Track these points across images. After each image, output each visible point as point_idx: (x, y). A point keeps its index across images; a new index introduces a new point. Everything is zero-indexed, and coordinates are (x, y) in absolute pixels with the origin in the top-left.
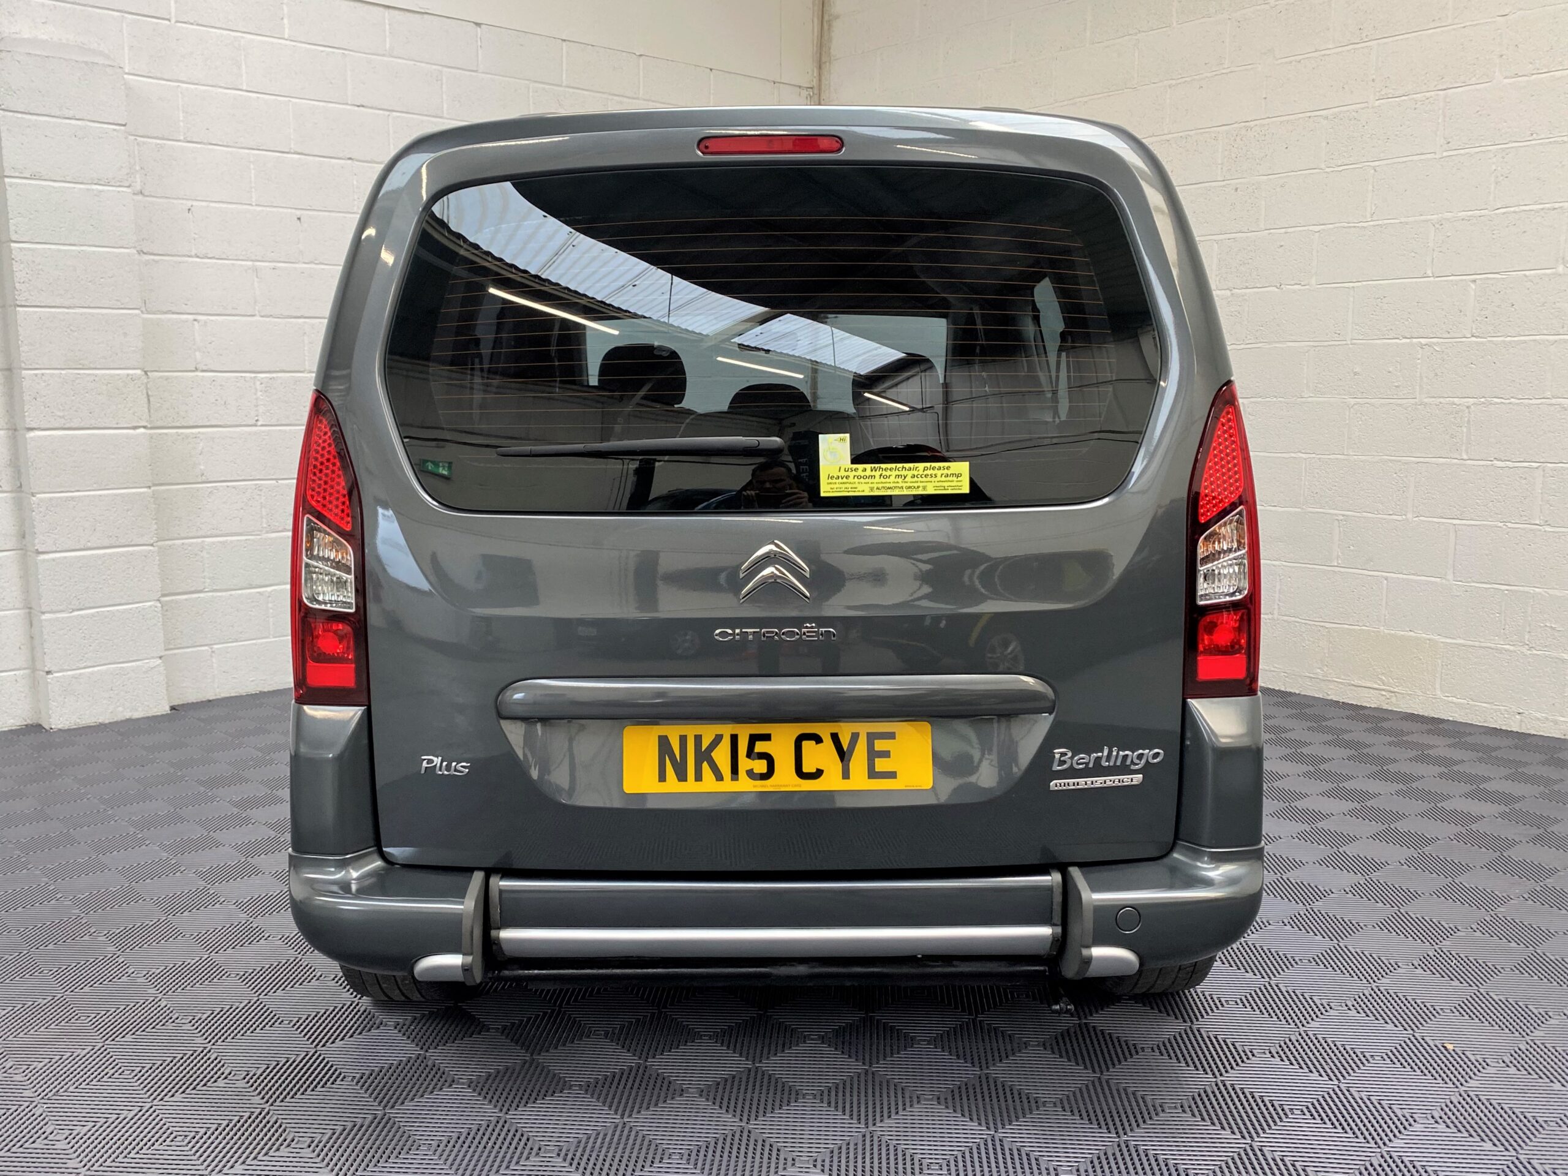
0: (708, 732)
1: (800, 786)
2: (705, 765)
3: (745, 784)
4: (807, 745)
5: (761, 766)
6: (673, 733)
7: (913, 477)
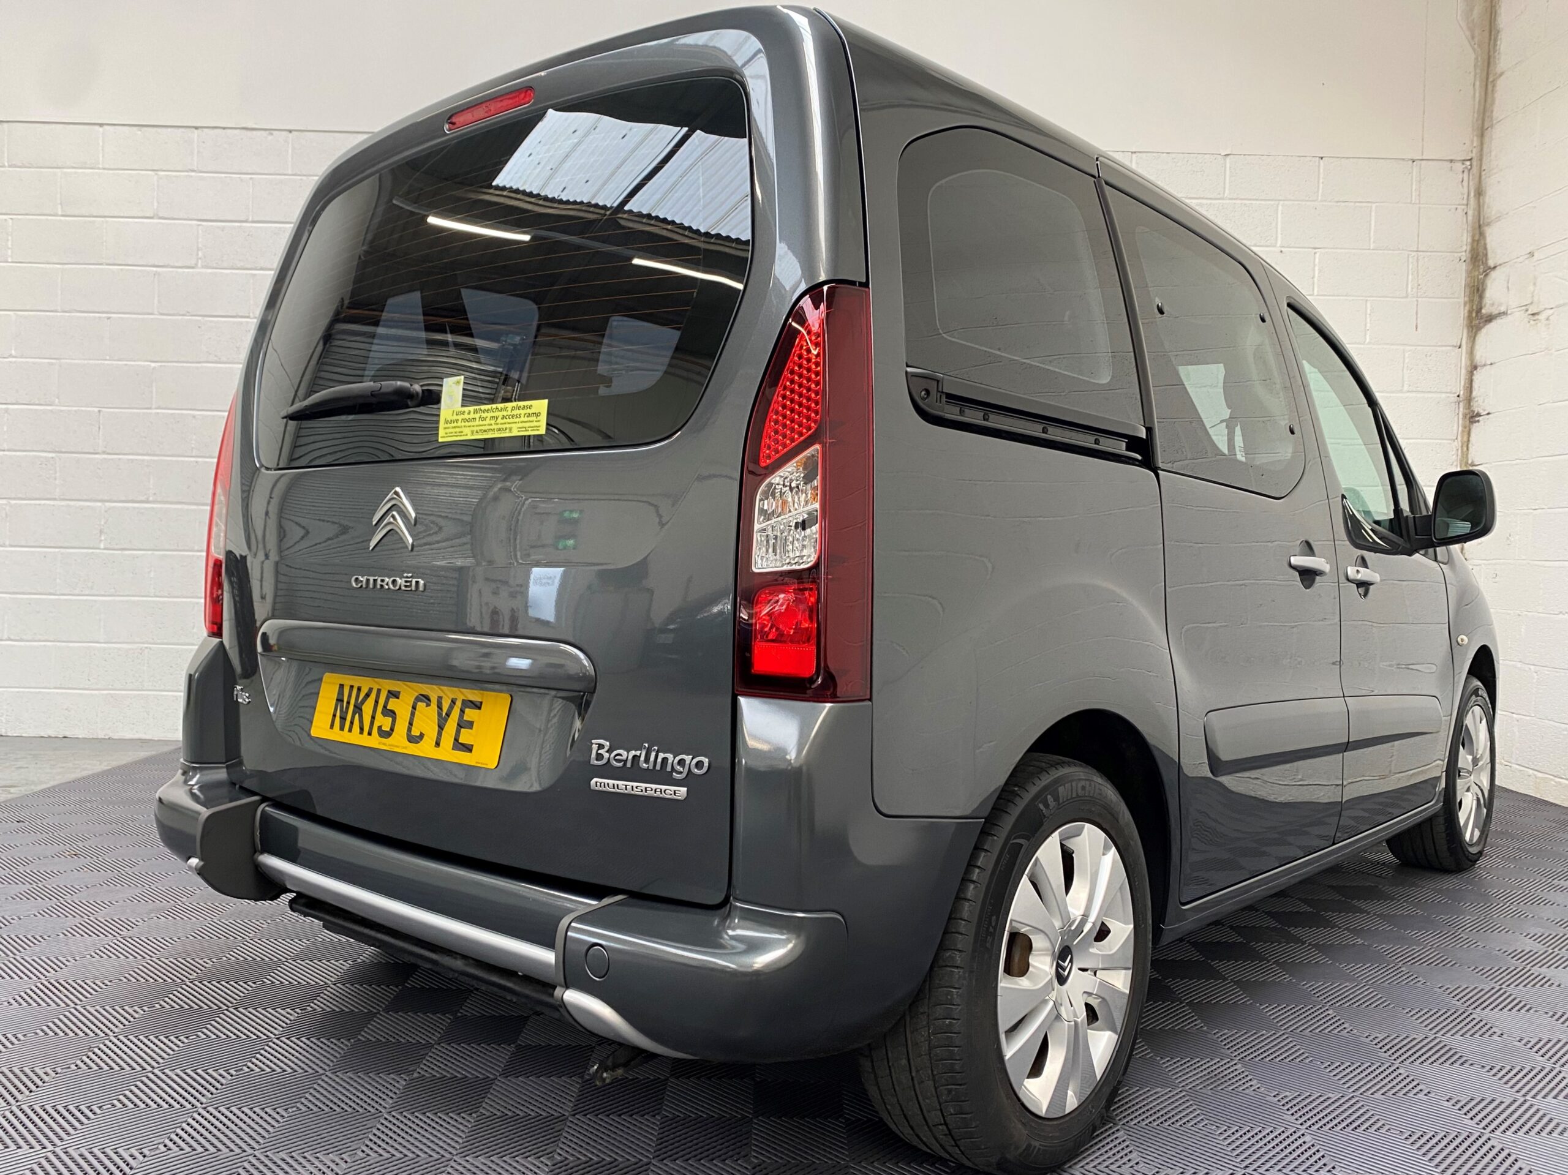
0: (366, 683)
1: (405, 748)
2: (357, 716)
3: (374, 741)
4: (421, 705)
5: (386, 723)
6: (348, 680)
7: (503, 417)
